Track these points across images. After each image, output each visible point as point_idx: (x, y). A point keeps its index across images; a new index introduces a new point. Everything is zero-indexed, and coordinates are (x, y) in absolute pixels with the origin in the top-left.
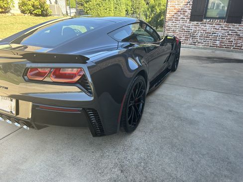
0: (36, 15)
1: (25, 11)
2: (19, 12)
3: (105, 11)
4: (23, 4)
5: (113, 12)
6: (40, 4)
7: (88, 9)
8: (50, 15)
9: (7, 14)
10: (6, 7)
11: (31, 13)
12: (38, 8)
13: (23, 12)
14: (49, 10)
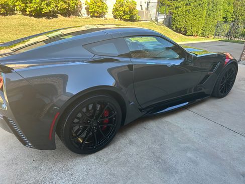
0: (125, 20)
1: (116, 16)
2: (112, 17)
3: (195, 18)
4: (116, 10)
5: (204, 18)
6: (130, 11)
7: (177, 15)
8: (139, 21)
9: (101, 18)
10: (100, 12)
11: (121, 18)
12: (127, 14)
13: (115, 17)
14: (138, 17)
